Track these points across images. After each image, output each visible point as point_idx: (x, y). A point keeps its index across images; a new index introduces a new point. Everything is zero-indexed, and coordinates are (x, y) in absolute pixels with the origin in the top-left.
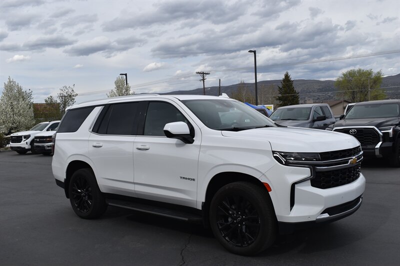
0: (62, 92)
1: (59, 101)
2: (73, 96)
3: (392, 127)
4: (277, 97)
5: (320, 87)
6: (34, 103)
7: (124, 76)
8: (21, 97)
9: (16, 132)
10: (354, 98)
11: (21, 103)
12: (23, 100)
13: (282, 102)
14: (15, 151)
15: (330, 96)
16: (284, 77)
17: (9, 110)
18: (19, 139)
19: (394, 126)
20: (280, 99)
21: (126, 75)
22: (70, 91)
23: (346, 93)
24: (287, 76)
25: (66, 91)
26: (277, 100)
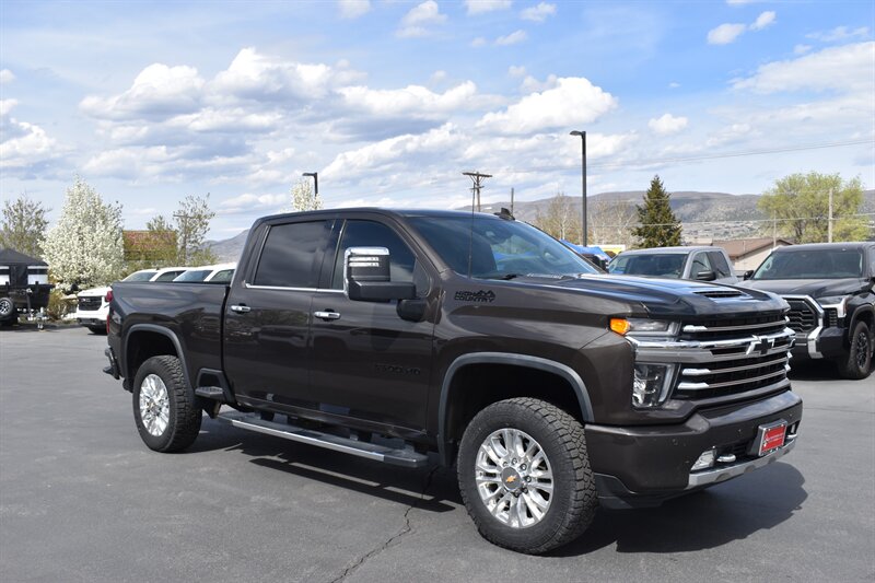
0: (183, 208)
1: (175, 227)
2: (205, 217)
3: (844, 298)
4: (635, 230)
5: (732, 210)
6: (125, 229)
7: (312, 178)
8: (98, 216)
9: (87, 288)
10: (799, 235)
11: (100, 227)
12: (104, 223)
13: (643, 240)
14: (86, 326)
15: (751, 229)
16: (649, 187)
17: (76, 242)
18: (94, 303)
19: (847, 296)
20: (640, 233)
21: (315, 175)
22: (200, 206)
23: (781, 224)
24: (656, 185)
25: (192, 206)
26: (634, 234)
